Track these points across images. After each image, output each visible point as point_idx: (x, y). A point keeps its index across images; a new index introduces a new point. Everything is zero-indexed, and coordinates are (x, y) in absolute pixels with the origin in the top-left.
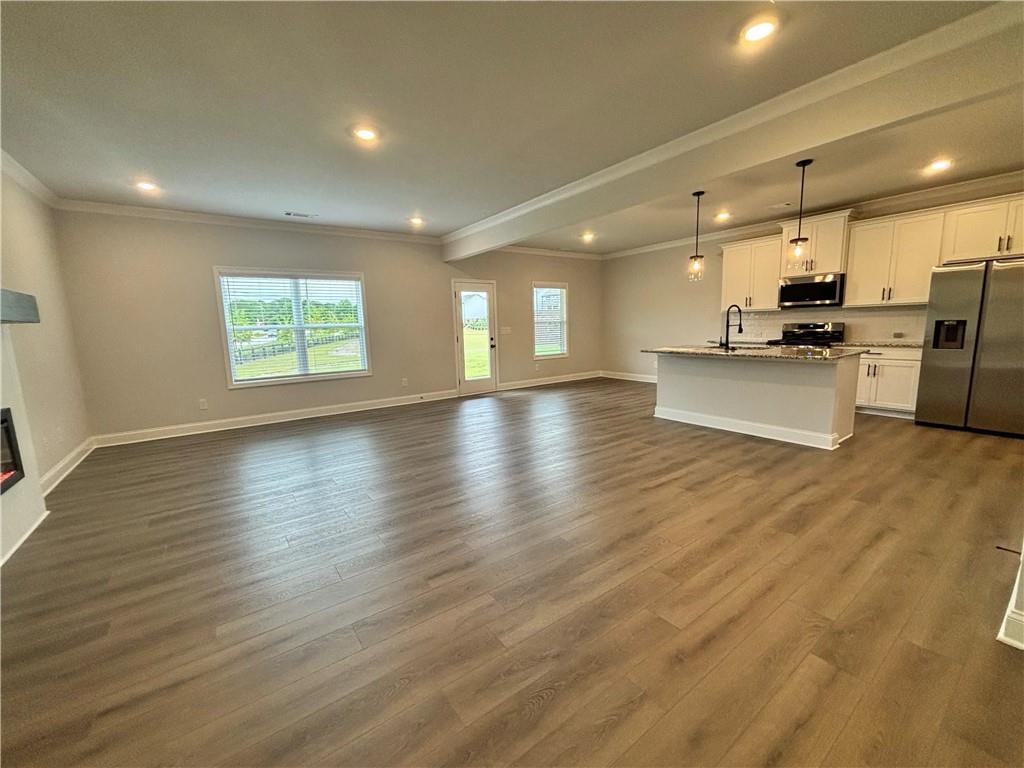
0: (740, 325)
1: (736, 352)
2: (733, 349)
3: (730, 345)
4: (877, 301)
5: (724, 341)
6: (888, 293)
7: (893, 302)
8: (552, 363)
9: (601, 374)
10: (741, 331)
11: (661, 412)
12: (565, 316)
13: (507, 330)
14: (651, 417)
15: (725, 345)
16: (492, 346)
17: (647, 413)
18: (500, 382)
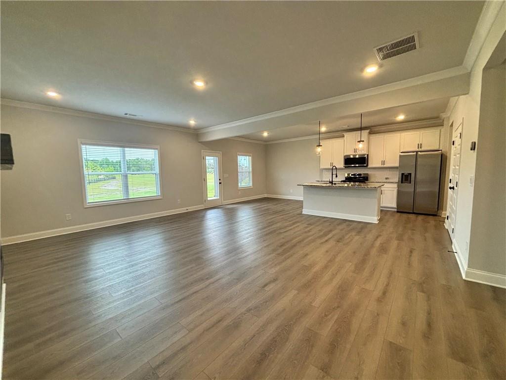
0: (336, 174)
1: (337, 185)
2: (335, 184)
3: (334, 183)
4: (380, 165)
5: (331, 180)
6: (383, 163)
7: (385, 166)
8: (246, 191)
9: (266, 196)
10: (336, 176)
11: (306, 211)
12: (251, 169)
13: (226, 175)
14: (301, 214)
15: (332, 182)
16: (220, 183)
17: (299, 212)
18: (224, 200)
